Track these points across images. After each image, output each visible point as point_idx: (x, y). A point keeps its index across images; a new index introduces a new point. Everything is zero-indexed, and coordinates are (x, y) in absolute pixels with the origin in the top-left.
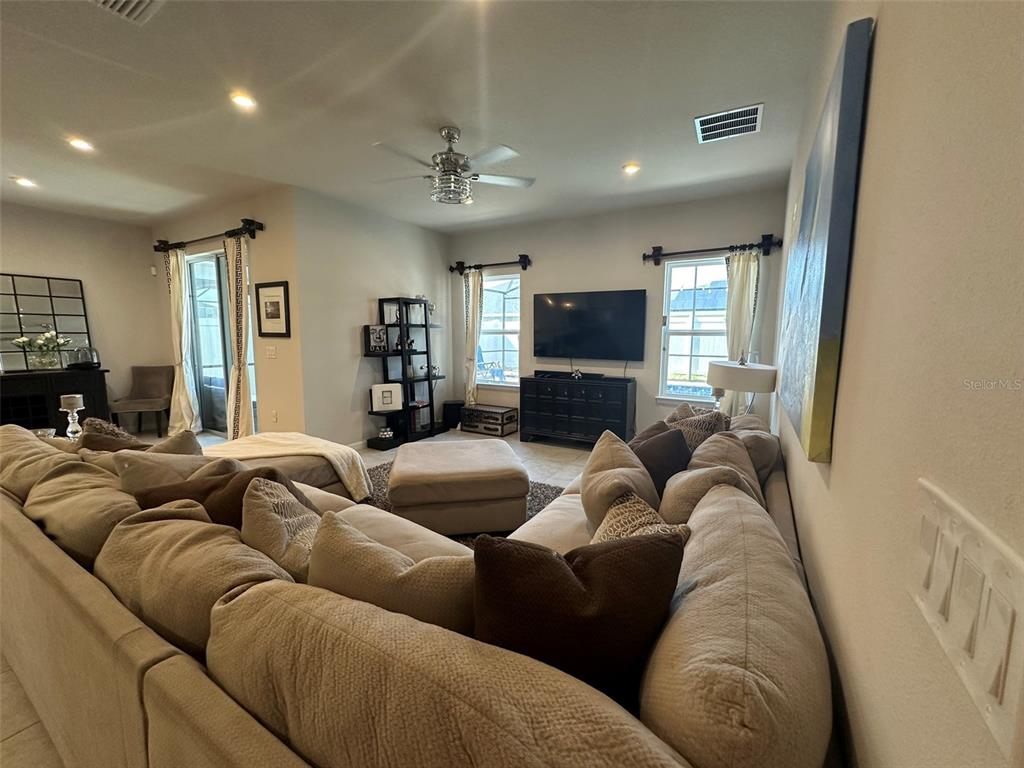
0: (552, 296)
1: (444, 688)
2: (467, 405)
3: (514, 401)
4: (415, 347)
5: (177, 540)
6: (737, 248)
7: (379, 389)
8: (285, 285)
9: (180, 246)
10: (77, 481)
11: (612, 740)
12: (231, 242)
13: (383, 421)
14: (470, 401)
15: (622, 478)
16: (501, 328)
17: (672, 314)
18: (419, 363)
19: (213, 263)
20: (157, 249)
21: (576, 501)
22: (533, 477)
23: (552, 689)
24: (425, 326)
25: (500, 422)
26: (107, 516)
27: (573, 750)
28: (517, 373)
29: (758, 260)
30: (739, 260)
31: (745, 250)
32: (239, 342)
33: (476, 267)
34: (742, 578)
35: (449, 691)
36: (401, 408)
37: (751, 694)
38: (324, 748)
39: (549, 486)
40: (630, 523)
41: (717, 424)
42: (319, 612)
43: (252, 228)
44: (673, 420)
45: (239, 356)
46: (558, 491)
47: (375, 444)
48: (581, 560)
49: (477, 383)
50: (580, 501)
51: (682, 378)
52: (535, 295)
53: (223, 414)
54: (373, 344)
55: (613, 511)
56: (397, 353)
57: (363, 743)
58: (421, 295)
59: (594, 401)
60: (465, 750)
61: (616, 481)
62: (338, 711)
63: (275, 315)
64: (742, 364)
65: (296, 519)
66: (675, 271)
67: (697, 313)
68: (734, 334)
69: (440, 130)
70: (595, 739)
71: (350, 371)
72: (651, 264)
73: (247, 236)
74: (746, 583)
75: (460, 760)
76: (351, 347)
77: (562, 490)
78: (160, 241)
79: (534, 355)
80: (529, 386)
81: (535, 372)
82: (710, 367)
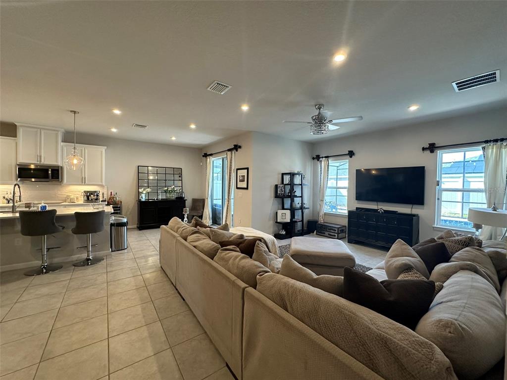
0: (365, 170)
2: (319, 222)
3: (345, 222)
4: (296, 194)
5: (237, 257)
6: (490, 141)
7: (280, 212)
8: (247, 169)
9: (211, 155)
12: (229, 153)
13: (281, 226)
14: (321, 221)
15: (407, 261)
16: (335, 186)
17: (443, 176)
18: (297, 201)
19: (221, 160)
20: (203, 156)
21: (381, 272)
24: (301, 185)
25: (336, 232)
26: (214, 248)
28: (346, 208)
30: (493, 148)
31: (498, 142)
32: (229, 191)
33: (326, 157)
34: (465, 302)
36: (289, 221)
37: (454, 325)
38: (301, 316)
42: (291, 282)
43: (237, 147)
44: (441, 238)
45: (228, 196)
46: (370, 269)
47: (277, 237)
48: (386, 284)
49: (325, 212)
51: (456, 216)
52: (356, 170)
54: (279, 192)
55: (402, 276)
56: (289, 197)
58: (300, 171)
59: (390, 225)
60: (348, 322)
61: (404, 262)
62: (305, 307)
63: (242, 181)
64: (495, 210)
66: (444, 155)
67: (466, 175)
69: (316, 106)
71: (269, 204)
72: (428, 152)
73: (235, 150)
76: (270, 193)
77: (372, 268)
78: (204, 153)
79: (356, 200)
80: (353, 215)
81: (356, 208)
82: (470, 210)
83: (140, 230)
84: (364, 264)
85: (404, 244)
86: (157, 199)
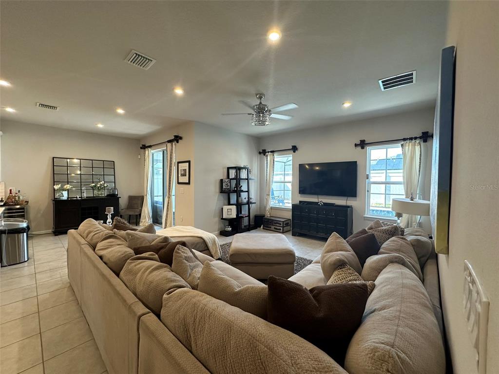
0: (309, 165)
1: (254, 338)
2: (266, 217)
3: (289, 215)
4: (242, 189)
5: (150, 268)
6: (407, 139)
7: (226, 208)
8: (189, 162)
9: (150, 147)
10: (113, 242)
11: (326, 370)
12: (169, 145)
13: (227, 223)
14: (268, 215)
15: (341, 256)
16: (283, 180)
17: (371, 172)
18: (244, 195)
19: (162, 153)
20: (141, 148)
21: (318, 267)
22: (298, 254)
23: (301, 346)
24: (247, 179)
25: (282, 225)
26: (124, 256)
27: (309, 371)
28: (290, 202)
29: (420, 145)
30: (409, 146)
31: (412, 140)
32: (169, 186)
33: (271, 152)
34: (399, 309)
35: (256, 340)
36: (235, 217)
37: (393, 357)
38: (206, 357)
39: (306, 259)
40: (345, 279)
41: (395, 231)
42: (204, 302)
43: (178, 138)
44: (371, 228)
45: (169, 192)
46: (310, 262)
47: (223, 234)
48: (316, 292)
49: (271, 206)
50: (320, 267)
51: (381, 206)
52: (299, 165)
53: (161, 217)
54: (224, 187)
55: (336, 272)
56: (234, 191)
57: (221, 356)
58: (246, 165)
59: (330, 217)
60: (262, 364)
61: (338, 257)
62: (212, 342)
63: (184, 175)
64: (412, 200)
65: (193, 264)
67: (388, 171)
68: (408, 183)
69: (257, 95)
70: (319, 368)
71: (214, 199)
72: (359, 148)
73: (175, 142)
74: (400, 311)
75: (260, 368)
76: (215, 188)
77: (312, 261)
78: (142, 145)
79: (299, 193)
80: (296, 208)
81: (300, 201)
82: (394, 200)
83: (56, 235)
84: (305, 257)
85: (340, 238)
86: (81, 197)
